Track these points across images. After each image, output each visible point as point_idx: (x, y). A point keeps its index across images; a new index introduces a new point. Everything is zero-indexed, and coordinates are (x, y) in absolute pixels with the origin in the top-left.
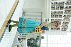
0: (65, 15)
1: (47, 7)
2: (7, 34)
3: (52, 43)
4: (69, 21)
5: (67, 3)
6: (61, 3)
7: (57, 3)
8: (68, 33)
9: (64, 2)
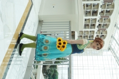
0: (100, 25)
1: (79, 13)
2: (16, 57)
3: (79, 68)
4: (106, 33)
5: (104, 6)
6: (94, 6)
7: (87, 6)
8: (105, 53)
9: (98, 4)
